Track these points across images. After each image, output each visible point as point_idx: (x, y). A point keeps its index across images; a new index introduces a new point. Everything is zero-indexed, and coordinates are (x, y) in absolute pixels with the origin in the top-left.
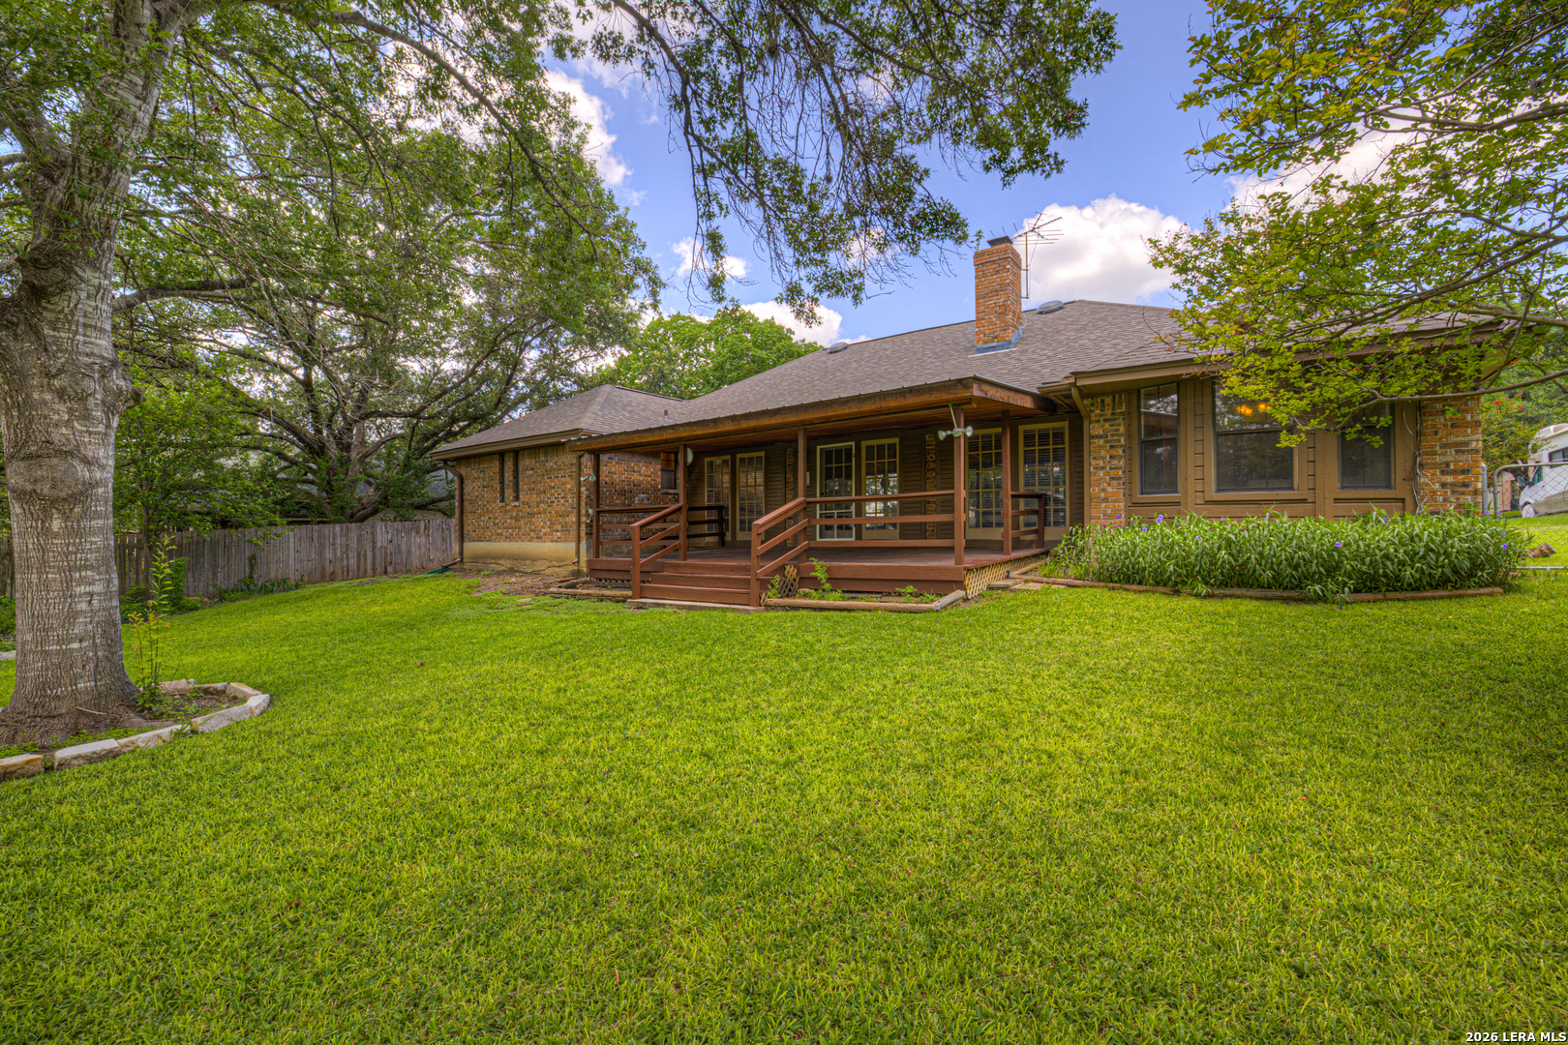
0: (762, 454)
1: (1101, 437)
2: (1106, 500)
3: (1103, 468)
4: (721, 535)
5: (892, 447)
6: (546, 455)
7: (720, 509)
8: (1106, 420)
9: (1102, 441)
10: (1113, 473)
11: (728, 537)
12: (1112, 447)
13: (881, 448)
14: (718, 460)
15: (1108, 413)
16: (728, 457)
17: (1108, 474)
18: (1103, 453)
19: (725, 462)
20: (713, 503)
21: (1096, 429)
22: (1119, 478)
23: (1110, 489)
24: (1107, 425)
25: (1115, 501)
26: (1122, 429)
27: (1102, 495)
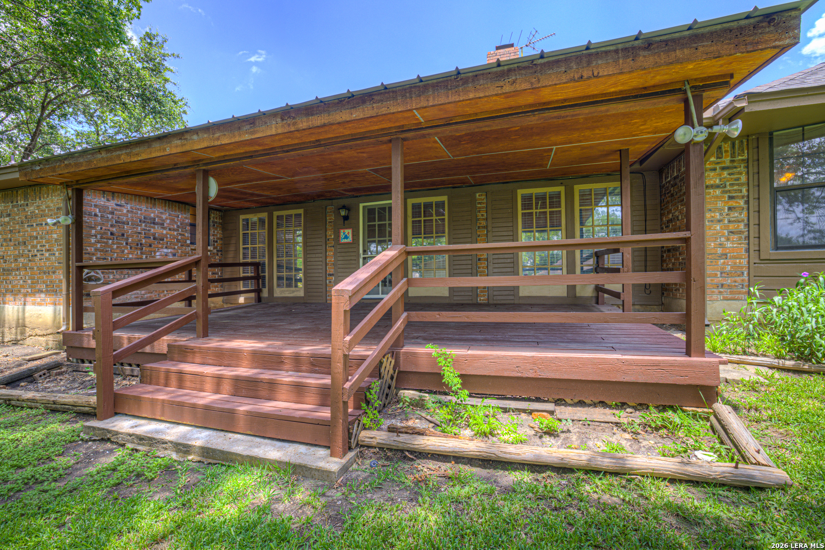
0: (301, 211)
1: (718, 187)
2: (724, 256)
3: (719, 221)
4: (258, 291)
5: (440, 205)
6: (26, 199)
7: (256, 265)
8: (723, 169)
9: (718, 192)
10: (732, 227)
11: (265, 293)
12: (731, 198)
13: (428, 206)
14: (254, 218)
15: (727, 160)
16: (264, 215)
17: (726, 227)
18: (720, 204)
19: (262, 221)
20: (249, 260)
21: (712, 178)
22: (741, 232)
23: (729, 245)
24: (725, 173)
25: (735, 258)
26: (743, 178)
27: (719, 251)
